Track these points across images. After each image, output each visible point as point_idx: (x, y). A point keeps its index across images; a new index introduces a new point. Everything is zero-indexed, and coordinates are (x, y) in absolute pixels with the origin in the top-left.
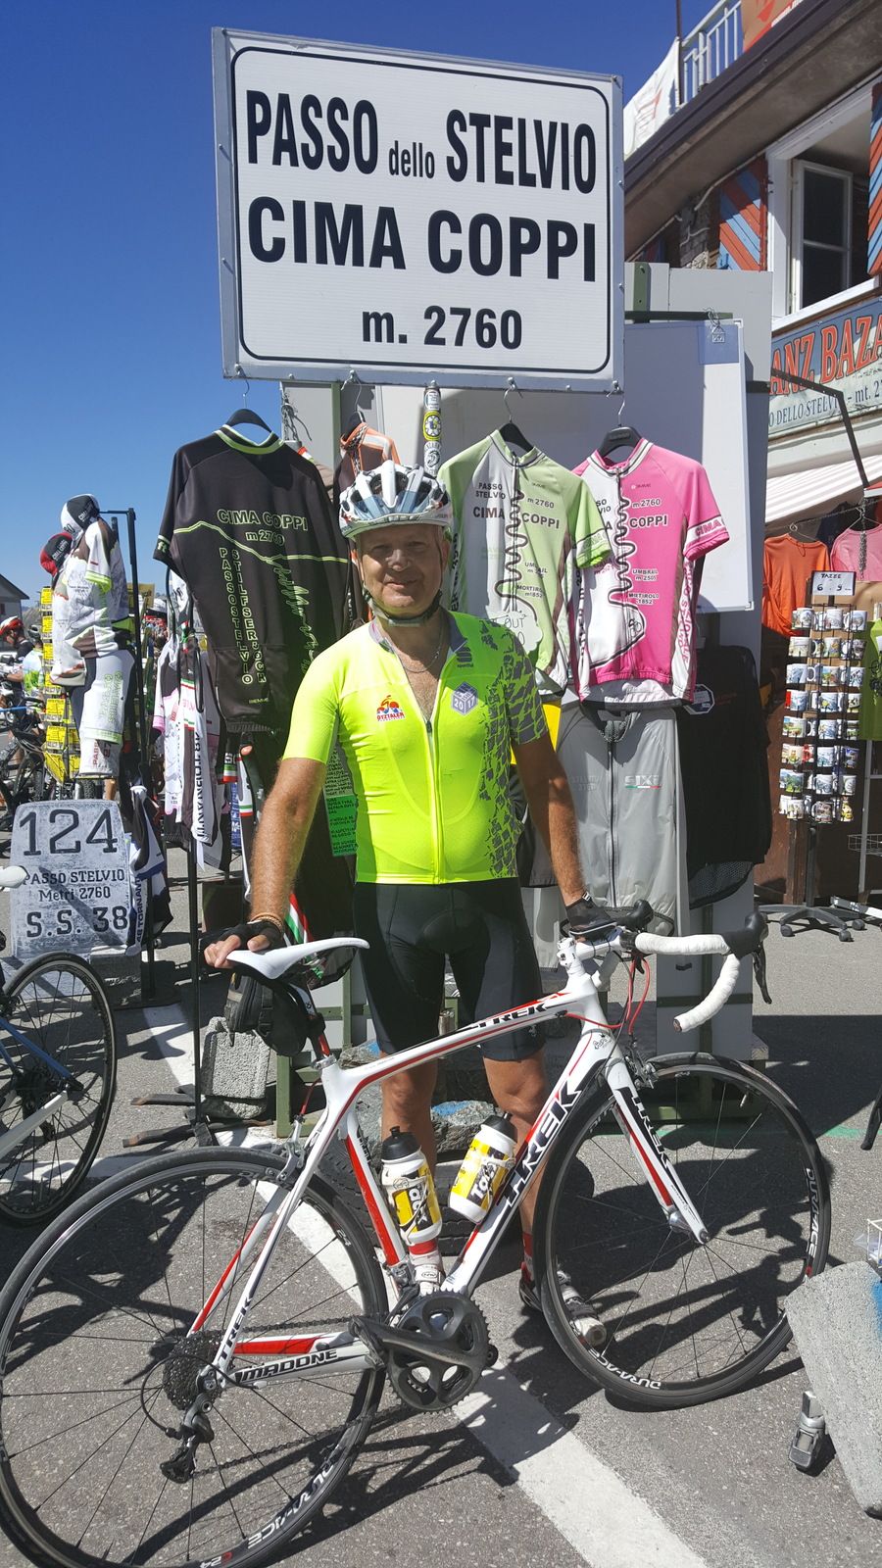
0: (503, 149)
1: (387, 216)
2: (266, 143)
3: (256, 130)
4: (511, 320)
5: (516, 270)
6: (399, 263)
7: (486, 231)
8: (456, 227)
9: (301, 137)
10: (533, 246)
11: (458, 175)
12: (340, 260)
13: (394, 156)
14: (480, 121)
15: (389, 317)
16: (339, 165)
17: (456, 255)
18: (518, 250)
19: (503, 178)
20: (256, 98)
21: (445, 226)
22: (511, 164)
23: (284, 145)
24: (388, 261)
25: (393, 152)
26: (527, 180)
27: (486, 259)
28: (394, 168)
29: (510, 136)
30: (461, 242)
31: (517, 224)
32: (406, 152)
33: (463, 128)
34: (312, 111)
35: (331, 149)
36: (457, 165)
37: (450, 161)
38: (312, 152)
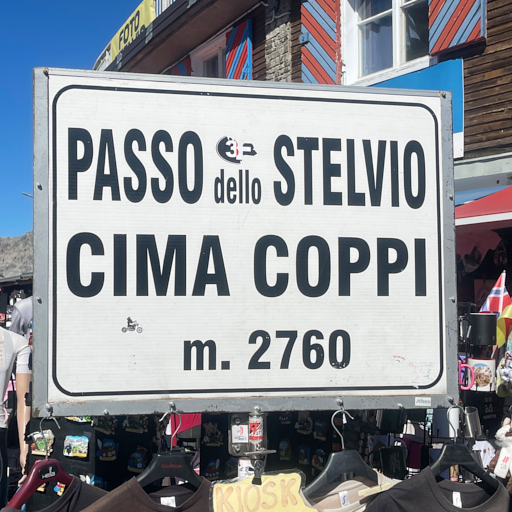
0: (331, 170)
1: (211, 244)
2: (87, 179)
3: (77, 166)
4: (340, 340)
5: (344, 290)
6: (223, 290)
7: (313, 253)
8: (282, 251)
9: (124, 170)
10: (362, 265)
11: (284, 199)
12: (161, 290)
13: (219, 185)
14: (308, 144)
15: (211, 345)
16: (163, 197)
17: (283, 279)
18: (347, 269)
19: (332, 198)
20: (77, 135)
21: (271, 251)
22: (339, 184)
23: (106, 180)
24: (211, 289)
25: (219, 181)
26: (356, 199)
27: (313, 280)
28: (219, 196)
29: (339, 157)
30: (288, 265)
31: (345, 244)
32: (232, 180)
33: (291, 153)
34: (135, 145)
35: (155, 182)
36: (284, 189)
37: (277, 185)
38: (135, 185)
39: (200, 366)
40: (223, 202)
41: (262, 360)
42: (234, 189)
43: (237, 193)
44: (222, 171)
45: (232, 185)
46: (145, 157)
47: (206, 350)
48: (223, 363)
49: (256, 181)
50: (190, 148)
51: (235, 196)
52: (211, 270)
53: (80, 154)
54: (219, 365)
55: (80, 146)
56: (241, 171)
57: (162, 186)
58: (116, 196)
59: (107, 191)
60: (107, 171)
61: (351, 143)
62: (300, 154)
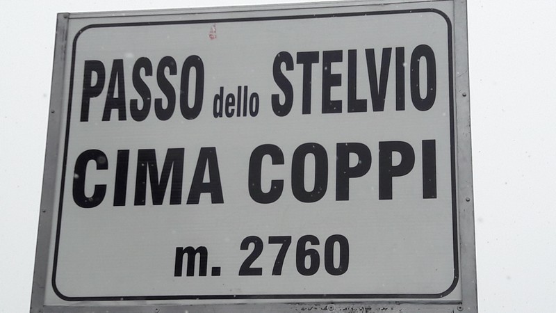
0: (331, 80)
1: (208, 156)
2: (98, 104)
3: (90, 92)
4: (337, 246)
5: (342, 194)
6: (218, 198)
7: (310, 160)
8: (278, 158)
9: (131, 93)
10: (362, 170)
12: (158, 200)
13: (218, 101)
14: (307, 59)
15: (203, 251)
16: (165, 115)
17: (277, 186)
18: (345, 174)
19: (331, 107)
20: (93, 66)
21: (267, 159)
22: (339, 93)
24: (205, 197)
25: (218, 97)
26: (357, 106)
27: (309, 185)
28: (218, 111)
30: (284, 172)
31: (344, 149)
32: (231, 96)
37: (275, 98)
38: (140, 106)
39: (190, 273)
40: (221, 116)
41: (254, 265)
42: (233, 104)
43: (235, 108)
44: (222, 89)
45: (230, 100)
46: (151, 82)
47: (198, 256)
48: (214, 268)
49: (255, 95)
50: (193, 71)
51: (233, 110)
52: (206, 179)
53: (94, 82)
54: (209, 271)
62: (299, 68)
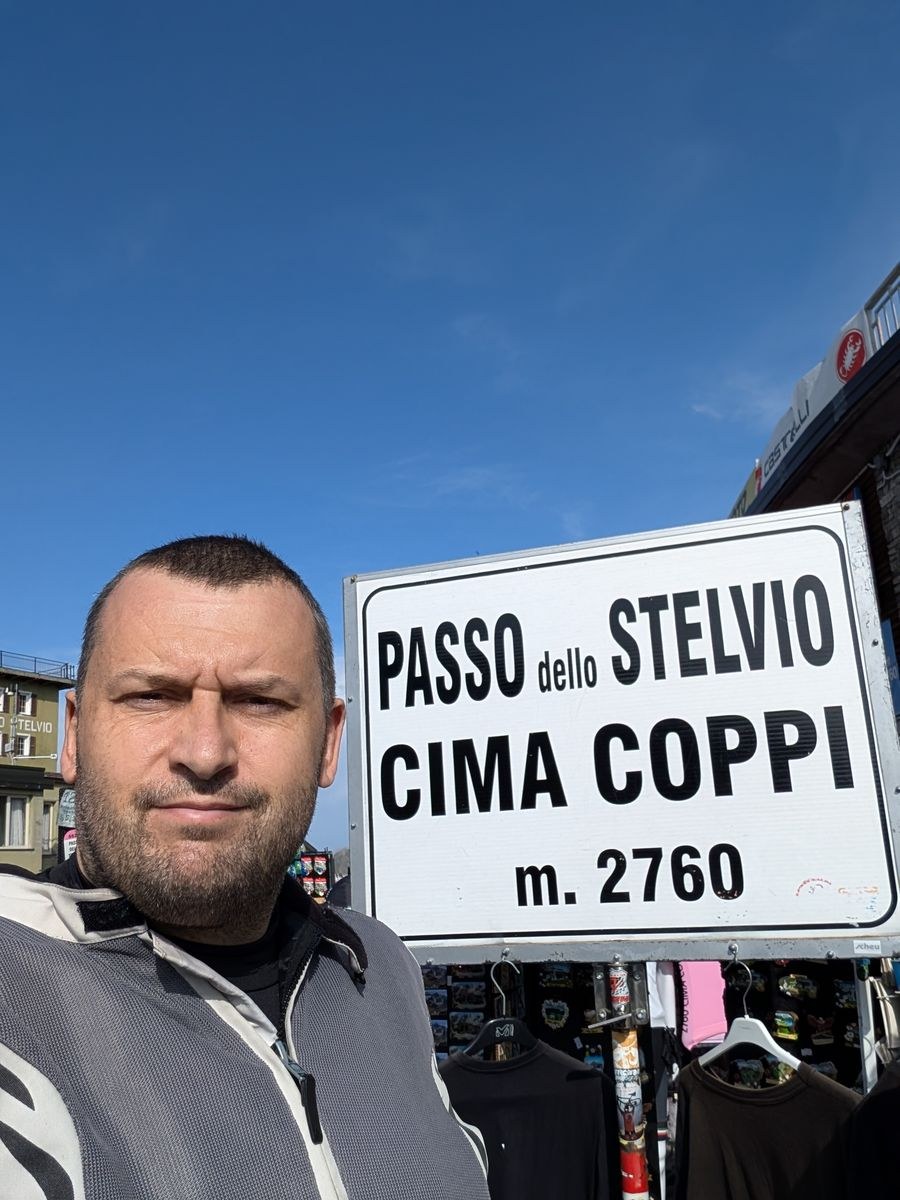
0: (688, 632)
1: (539, 742)
2: (398, 685)
3: (388, 672)
4: (724, 858)
5: (723, 786)
6: (559, 800)
7: (673, 741)
8: (630, 742)
9: (436, 669)
10: (746, 750)
11: (627, 676)
12: (484, 806)
13: (544, 670)
14: (654, 605)
15: (549, 871)
16: (479, 693)
17: (634, 779)
18: (723, 760)
19: (692, 667)
20: (388, 638)
21: (616, 744)
22: (701, 648)
23: (418, 683)
24: (543, 799)
25: (543, 665)
26: (727, 664)
27: (677, 777)
28: (545, 684)
30: (640, 760)
31: (717, 725)
32: (559, 662)
33: (631, 618)
34: (447, 639)
35: (470, 677)
36: (626, 664)
37: (617, 661)
38: (448, 685)
39: (538, 901)
40: (550, 689)
41: (617, 889)
42: (563, 673)
43: (566, 677)
44: (547, 654)
45: (559, 668)
46: (458, 652)
47: (544, 878)
48: (567, 895)
49: (590, 659)
50: (508, 633)
51: (564, 681)
52: (541, 775)
53: (391, 660)
54: (561, 898)
55: (391, 649)
56: (569, 651)
57: (478, 681)
58: (429, 700)
59: (419, 695)
60: (418, 673)
61: (712, 595)
62: (644, 619)
